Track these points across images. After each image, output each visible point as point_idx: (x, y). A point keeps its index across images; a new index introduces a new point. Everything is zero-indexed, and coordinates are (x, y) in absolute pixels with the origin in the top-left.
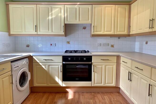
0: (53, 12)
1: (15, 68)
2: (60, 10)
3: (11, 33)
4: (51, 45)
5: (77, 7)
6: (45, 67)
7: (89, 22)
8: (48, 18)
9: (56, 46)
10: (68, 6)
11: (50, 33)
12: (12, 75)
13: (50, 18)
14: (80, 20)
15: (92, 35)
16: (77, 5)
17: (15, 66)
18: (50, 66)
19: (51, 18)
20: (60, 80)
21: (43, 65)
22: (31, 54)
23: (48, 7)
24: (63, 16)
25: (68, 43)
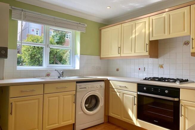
0: (137, 29)
1: (80, 88)
2: (144, 25)
3: (102, 56)
4: (140, 69)
5: (166, 15)
6: (120, 95)
7: (186, 32)
8: (131, 37)
9: (145, 71)
10: (154, 18)
11: (133, 54)
12: (75, 95)
13: (133, 36)
14: (171, 32)
15: (192, 53)
16: (165, 13)
17: (81, 87)
18: (125, 95)
19: (135, 36)
20: (134, 115)
21: (118, 92)
22: (109, 78)
23: (131, 24)
24: (147, 32)
25: (161, 67)
